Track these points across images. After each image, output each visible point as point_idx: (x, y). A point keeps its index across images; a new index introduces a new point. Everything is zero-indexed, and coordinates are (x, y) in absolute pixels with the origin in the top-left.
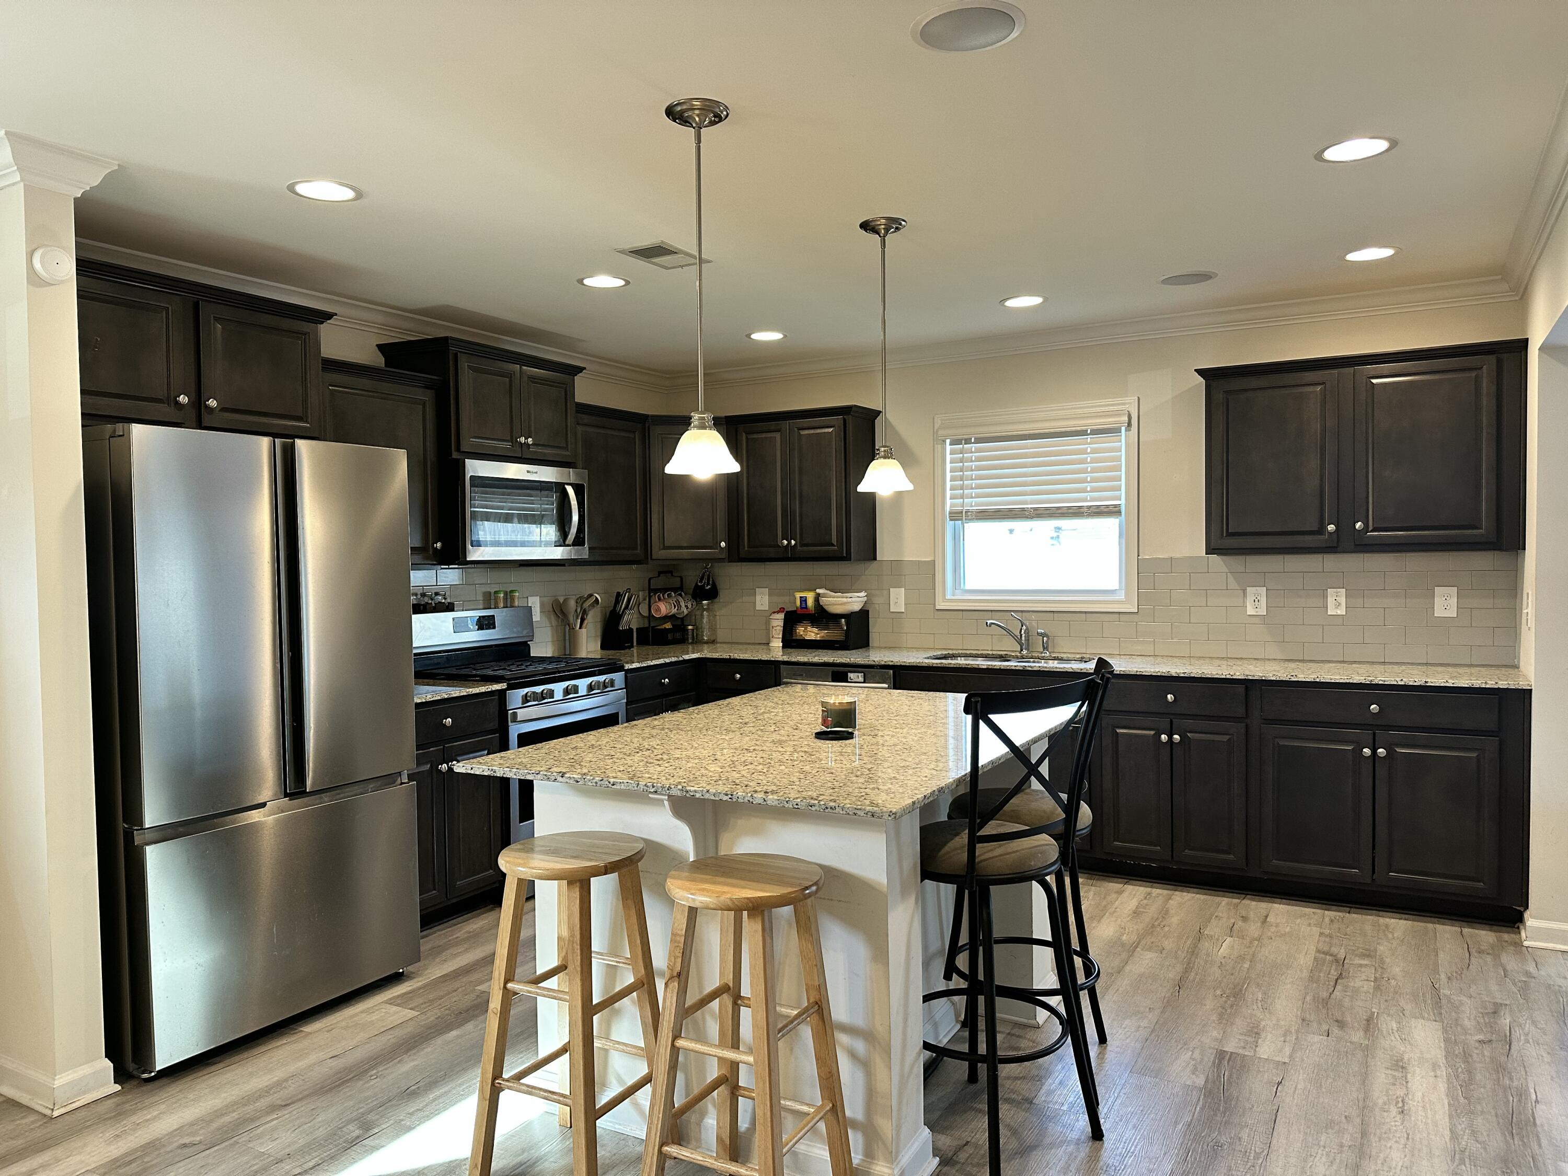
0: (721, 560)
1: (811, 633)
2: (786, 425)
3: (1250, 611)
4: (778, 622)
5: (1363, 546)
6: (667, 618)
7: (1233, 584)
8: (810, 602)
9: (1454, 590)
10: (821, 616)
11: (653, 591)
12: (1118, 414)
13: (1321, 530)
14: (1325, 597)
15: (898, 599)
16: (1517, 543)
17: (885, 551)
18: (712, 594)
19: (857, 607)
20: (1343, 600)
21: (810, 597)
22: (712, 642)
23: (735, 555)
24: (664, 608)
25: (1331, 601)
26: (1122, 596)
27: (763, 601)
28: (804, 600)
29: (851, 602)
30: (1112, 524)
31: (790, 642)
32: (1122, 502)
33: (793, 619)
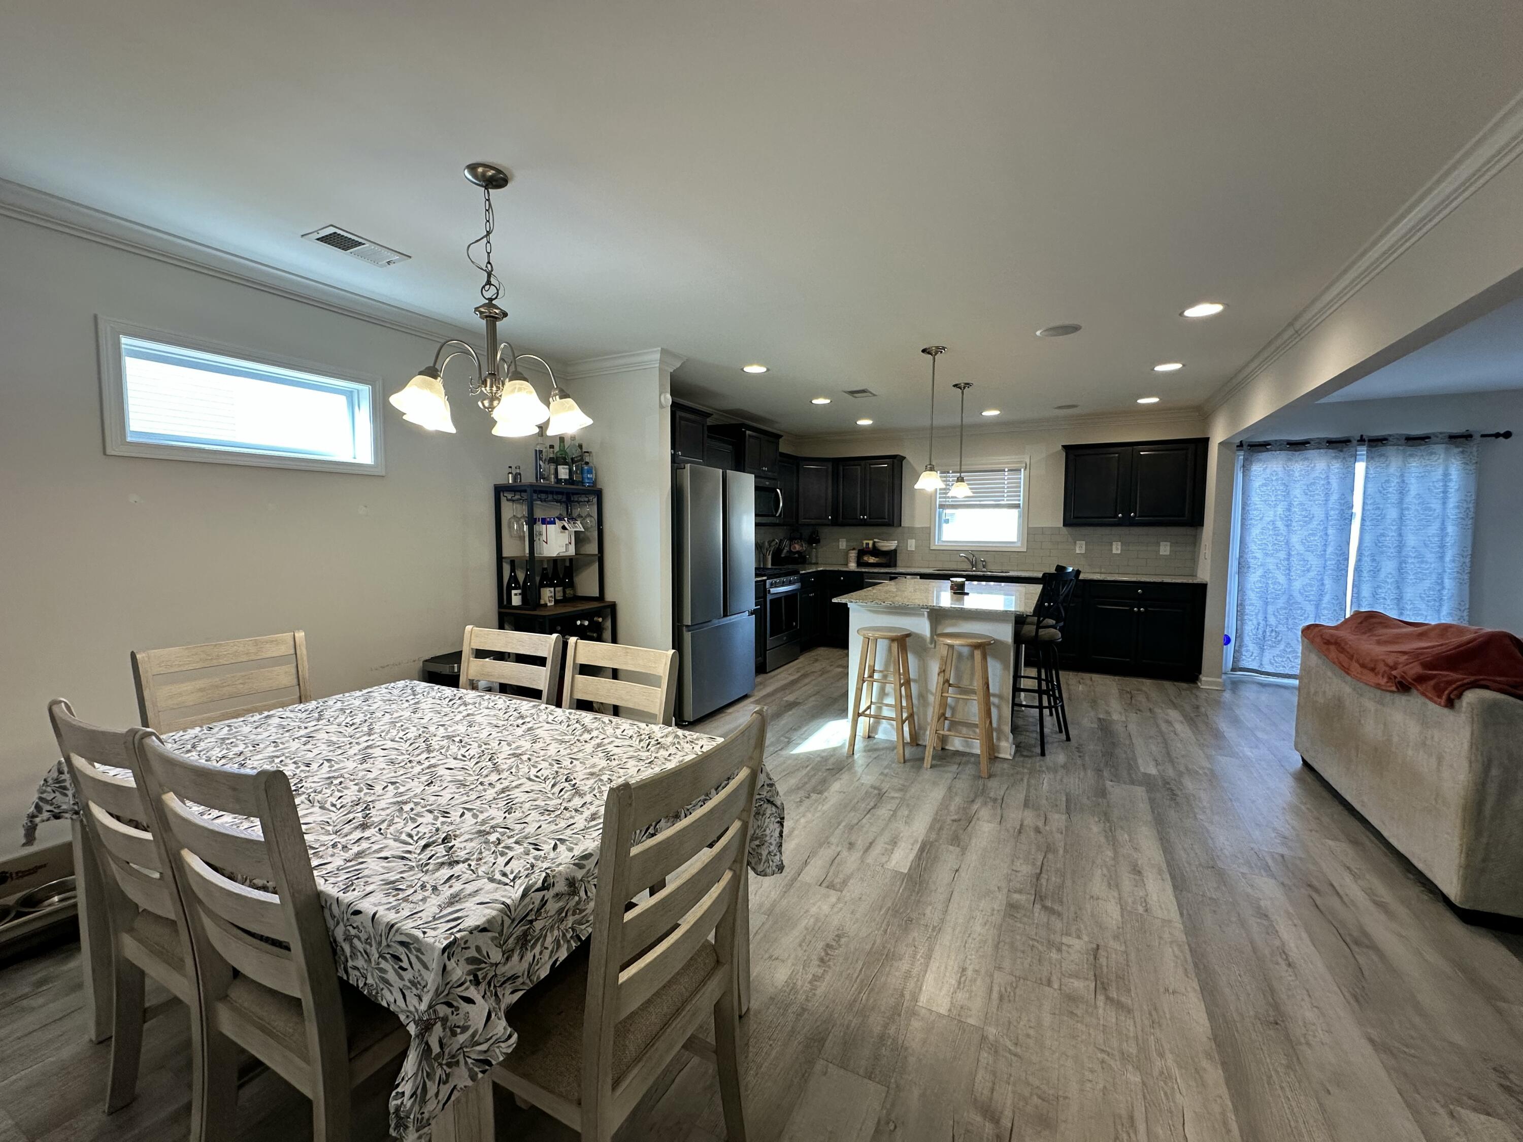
0: (828, 525)
1: (872, 560)
2: (863, 463)
3: (1078, 551)
4: (853, 554)
5: (1132, 523)
6: (798, 552)
7: (1070, 539)
8: (870, 546)
9: (1169, 544)
10: (875, 552)
11: (792, 539)
12: (1021, 462)
13: (1116, 516)
14: (1111, 545)
15: (912, 544)
16: (1201, 523)
17: (905, 522)
18: (818, 541)
19: (893, 548)
20: (1119, 547)
21: (871, 543)
22: (816, 564)
23: (835, 523)
24: (797, 547)
25: (1114, 547)
26: (1019, 544)
27: (843, 544)
28: (868, 544)
29: (891, 545)
30: (1015, 512)
31: (860, 564)
32: (1021, 502)
33: (862, 553)
